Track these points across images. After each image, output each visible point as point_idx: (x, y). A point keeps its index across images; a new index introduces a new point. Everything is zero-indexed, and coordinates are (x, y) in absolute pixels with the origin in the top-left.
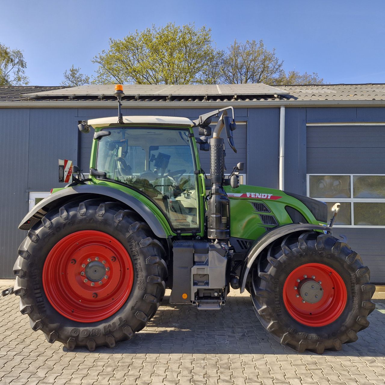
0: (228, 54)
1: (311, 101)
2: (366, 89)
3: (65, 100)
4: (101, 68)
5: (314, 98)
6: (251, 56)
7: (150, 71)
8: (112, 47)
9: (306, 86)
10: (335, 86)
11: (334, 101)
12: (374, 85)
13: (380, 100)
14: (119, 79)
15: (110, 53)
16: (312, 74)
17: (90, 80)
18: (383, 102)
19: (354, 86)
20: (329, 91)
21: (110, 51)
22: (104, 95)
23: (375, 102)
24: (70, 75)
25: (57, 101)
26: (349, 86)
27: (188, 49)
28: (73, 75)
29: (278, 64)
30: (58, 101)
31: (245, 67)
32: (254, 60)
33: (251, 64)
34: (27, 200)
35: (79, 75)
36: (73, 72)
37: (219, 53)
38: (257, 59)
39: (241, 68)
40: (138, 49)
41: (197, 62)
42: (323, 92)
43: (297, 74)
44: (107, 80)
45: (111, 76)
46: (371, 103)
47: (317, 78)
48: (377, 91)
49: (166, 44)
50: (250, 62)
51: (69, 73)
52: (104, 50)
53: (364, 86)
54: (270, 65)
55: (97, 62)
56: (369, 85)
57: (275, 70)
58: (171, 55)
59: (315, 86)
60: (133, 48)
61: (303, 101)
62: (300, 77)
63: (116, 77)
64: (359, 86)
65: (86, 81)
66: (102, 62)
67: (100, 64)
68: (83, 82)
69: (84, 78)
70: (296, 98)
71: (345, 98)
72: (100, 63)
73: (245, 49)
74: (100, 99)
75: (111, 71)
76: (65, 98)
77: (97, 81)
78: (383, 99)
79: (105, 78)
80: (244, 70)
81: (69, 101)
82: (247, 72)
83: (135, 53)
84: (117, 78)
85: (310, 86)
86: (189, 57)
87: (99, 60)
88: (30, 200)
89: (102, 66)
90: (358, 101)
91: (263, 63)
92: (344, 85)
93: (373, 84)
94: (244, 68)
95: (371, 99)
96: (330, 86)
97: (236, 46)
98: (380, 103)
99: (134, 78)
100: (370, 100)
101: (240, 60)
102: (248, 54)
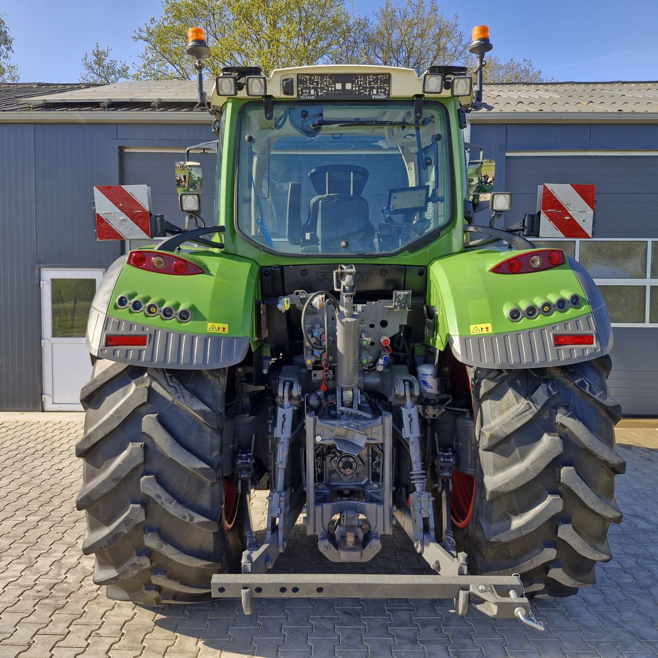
0: (375, 24)
1: (514, 112)
2: (611, 92)
3: (94, 110)
4: (148, 49)
5: (521, 108)
6: (416, 27)
7: (236, 56)
8: (167, 11)
9: (509, 86)
10: (558, 86)
11: (554, 112)
12: (625, 85)
13: (630, 111)
14: (182, 69)
15: (165, 22)
16: (522, 62)
17: (131, 72)
18: (634, 115)
19: (591, 85)
20: (547, 95)
21: (164, 19)
22: (162, 101)
23: (621, 115)
24: (93, 63)
25: (80, 110)
26: (583, 85)
27: (304, 14)
28: (99, 62)
29: (463, 43)
30: (83, 111)
31: (404, 48)
32: (421, 36)
33: (416, 43)
34: (37, 282)
35: (110, 62)
36: (100, 57)
37: (359, 23)
38: (426, 33)
39: (398, 50)
40: (214, 15)
41: (319, 39)
42: (537, 97)
43: (496, 62)
44: (160, 71)
45: (168, 64)
46: (615, 117)
47: (531, 68)
48: (629, 95)
49: (264, 5)
50: (413, 39)
51: (92, 58)
52: (153, 18)
53: (608, 85)
54: (449, 45)
55: (141, 38)
56: (617, 85)
57: (457, 54)
58: (274, 25)
59: (525, 86)
60: (205, 12)
61: (501, 112)
62: (500, 68)
63: (176, 65)
64: (600, 85)
65: (123, 73)
66: (150, 38)
67: (147, 43)
68: (117, 75)
69: (118, 67)
70: (490, 108)
71: (572, 108)
72: (146, 40)
73: (405, 17)
74: (154, 108)
75: (167, 56)
76: (94, 105)
77: (143, 74)
78: (636, 111)
79: (156, 68)
80: (403, 55)
81: (101, 110)
82: (409, 57)
83: (209, 21)
84: (178, 67)
85: (517, 86)
86: (305, 29)
87: (145, 35)
88: (41, 282)
89: (151, 46)
90: (593, 113)
91: (437, 42)
92: (573, 83)
93: (623, 83)
94: (403, 51)
95: (616, 111)
96: (550, 86)
97: (390, 9)
98: (630, 117)
99: (208, 68)
100: (614, 113)
101: (396, 35)
102: (411, 25)
